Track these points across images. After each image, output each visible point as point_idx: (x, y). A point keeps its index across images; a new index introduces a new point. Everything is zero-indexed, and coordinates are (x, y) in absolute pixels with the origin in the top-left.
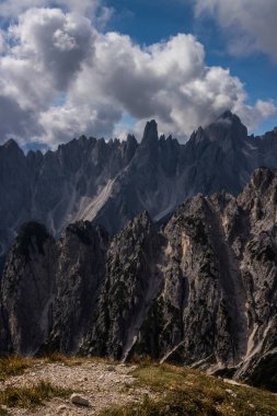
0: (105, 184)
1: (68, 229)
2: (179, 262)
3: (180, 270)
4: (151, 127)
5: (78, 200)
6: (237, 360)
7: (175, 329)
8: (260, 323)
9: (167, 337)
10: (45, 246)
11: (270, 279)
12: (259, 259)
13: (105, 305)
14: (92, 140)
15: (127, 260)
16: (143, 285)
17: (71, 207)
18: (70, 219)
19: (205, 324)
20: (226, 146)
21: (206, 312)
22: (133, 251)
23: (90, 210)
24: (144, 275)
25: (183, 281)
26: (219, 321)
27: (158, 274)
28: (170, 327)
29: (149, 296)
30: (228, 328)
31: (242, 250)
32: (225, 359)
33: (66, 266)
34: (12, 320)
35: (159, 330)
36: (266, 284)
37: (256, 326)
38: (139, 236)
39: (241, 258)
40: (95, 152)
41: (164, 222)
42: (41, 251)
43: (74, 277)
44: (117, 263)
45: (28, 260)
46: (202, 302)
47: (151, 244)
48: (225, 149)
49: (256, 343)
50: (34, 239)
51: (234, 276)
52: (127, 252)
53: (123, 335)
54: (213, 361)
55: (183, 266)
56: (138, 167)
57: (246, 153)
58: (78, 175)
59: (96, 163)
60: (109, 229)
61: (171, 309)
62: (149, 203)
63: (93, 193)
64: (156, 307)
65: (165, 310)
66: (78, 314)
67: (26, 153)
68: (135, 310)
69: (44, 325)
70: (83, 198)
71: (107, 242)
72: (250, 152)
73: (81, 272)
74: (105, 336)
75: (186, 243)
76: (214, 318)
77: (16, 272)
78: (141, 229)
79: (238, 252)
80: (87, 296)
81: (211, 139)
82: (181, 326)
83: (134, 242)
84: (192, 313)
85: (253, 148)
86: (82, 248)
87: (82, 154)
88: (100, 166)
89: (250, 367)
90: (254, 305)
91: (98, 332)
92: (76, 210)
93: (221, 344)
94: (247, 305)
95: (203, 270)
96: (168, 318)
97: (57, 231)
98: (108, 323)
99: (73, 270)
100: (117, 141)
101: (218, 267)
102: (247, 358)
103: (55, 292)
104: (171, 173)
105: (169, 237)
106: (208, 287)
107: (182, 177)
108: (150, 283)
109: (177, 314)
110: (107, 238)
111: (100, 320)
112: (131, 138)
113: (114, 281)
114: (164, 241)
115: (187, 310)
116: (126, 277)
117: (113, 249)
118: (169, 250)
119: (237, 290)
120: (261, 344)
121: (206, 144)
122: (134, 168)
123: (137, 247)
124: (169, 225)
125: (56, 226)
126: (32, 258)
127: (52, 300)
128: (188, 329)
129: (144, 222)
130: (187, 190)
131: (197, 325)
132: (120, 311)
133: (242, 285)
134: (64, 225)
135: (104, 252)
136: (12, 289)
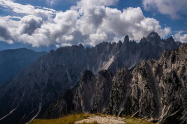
0: (111, 57)
1: (99, 72)
2: (137, 83)
3: (137, 86)
4: (127, 38)
5: (102, 63)
6: (158, 118)
7: (136, 106)
8: (167, 105)
9: (133, 109)
10: (92, 78)
11: (170, 90)
12: (166, 82)
13: (112, 98)
14: (107, 43)
15: (119, 83)
16: (125, 91)
17: (100, 65)
18: (100, 69)
19: (146, 105)
20: (153, 43)
21: (147, 101)
22: (121, 80)
23: (106, 66)
24: (125, 88)
25: (139, 90)
26: (152, 104)
27: (130, 87)
28: (134, 106)
29: (127, 95)
30: (155, 107)
31: (160, 79)
32: (154, 117)
33: (99, 85)
34: (82, 102)
35: (130, 107)
36: (169, 91)
37: (165, 106)
38: (123, 75)
39: (159, 82)
40: (108, 46)
41: (132, 70)
42: (91, 80)
43: (101, 88)
44: (116, 84)
45: (86, 83)
46: (146, 97)
47: (127, 77)
48: (153, 45)
49: (165, 111)
50: (88, 76)
51: (157, 88)
52: (119, 80)
53: (118, 108)
54: (149, 118)
55: (139, 85)
56: (123, 51)
57: (160, 45)
58: (102, 54)
59: (108, 50)
60: (113, 73)
61: (135, 100)
62: (127, 63)
63: (107, 60)
64: (129, 99)
65: (132, 100)
66: (102, 101)
67: (85, 48)
68: (122, 100)
69: (92, 103)
70: (104, 62)
71: (112, 77)
72: (162, 45)
73: (104, 86)
74: (112, 108)
75: (140, 77)
76: (150, 103)
77: (83, 86)
78: (124, 72)
79: (158, 80)
80: (106, 95)
81: (148, 41)
82: (138, 105)
83: (121, 77)
84: (142, 101)
85: (163, 44)
86: (104, 79)
87: (103, 48)
88: (110, 52)
89: (163, 120)
90: (164, 99)
91: (109, 107)
92: (102, 66)
93: (152, 112)
94: (162, 99)
95: (146, 86)
96: (134, 103)
97: (96, 73)
98: (113, 104)
99: (101, 86)
100: (115, 43)
101: (151, 85)
102: (162, 117)
103: (95, 93)
104: (134, 53)
105: (134, 75)
106: (148, 92)
107: (138, 54)
108: (127, 91)
109: (137, 101)
110: (112, 75)
111: (110, 103)
112: (120, 42)
113: (115, 90)
114: (132, 76)
115: (140, 100)
116: (119, 88)
117: (114, 79)
118: (134, 79)
119: (158, 94)
120: (167, 112)
121: (146, 42)
122: (121, 52)
123: (123, 78)
124: (134, 71)
125: (95, 71)
126: (87, 81)
127: (94, 96)
128: (140, 106)
129: (125, 70)
130: (140, 59)
131: (144, 105)
132: (117, 100)
133: (160, 92)
134: (98, 71)
135: (111, 80)
136: (81, 92)
